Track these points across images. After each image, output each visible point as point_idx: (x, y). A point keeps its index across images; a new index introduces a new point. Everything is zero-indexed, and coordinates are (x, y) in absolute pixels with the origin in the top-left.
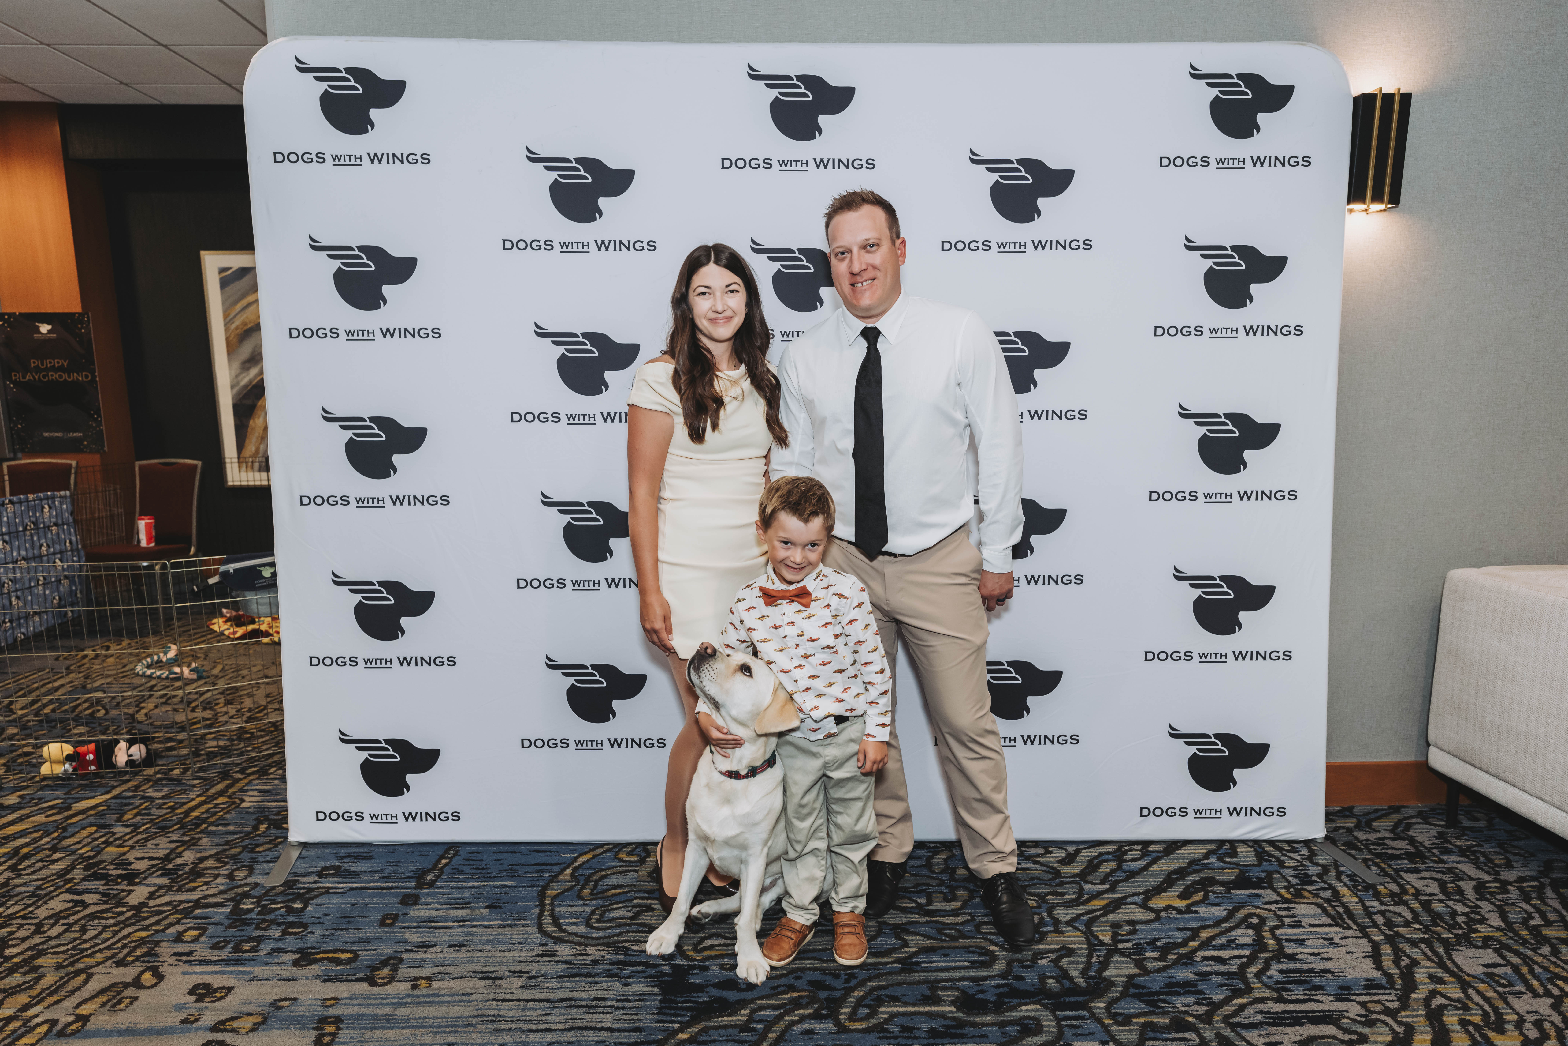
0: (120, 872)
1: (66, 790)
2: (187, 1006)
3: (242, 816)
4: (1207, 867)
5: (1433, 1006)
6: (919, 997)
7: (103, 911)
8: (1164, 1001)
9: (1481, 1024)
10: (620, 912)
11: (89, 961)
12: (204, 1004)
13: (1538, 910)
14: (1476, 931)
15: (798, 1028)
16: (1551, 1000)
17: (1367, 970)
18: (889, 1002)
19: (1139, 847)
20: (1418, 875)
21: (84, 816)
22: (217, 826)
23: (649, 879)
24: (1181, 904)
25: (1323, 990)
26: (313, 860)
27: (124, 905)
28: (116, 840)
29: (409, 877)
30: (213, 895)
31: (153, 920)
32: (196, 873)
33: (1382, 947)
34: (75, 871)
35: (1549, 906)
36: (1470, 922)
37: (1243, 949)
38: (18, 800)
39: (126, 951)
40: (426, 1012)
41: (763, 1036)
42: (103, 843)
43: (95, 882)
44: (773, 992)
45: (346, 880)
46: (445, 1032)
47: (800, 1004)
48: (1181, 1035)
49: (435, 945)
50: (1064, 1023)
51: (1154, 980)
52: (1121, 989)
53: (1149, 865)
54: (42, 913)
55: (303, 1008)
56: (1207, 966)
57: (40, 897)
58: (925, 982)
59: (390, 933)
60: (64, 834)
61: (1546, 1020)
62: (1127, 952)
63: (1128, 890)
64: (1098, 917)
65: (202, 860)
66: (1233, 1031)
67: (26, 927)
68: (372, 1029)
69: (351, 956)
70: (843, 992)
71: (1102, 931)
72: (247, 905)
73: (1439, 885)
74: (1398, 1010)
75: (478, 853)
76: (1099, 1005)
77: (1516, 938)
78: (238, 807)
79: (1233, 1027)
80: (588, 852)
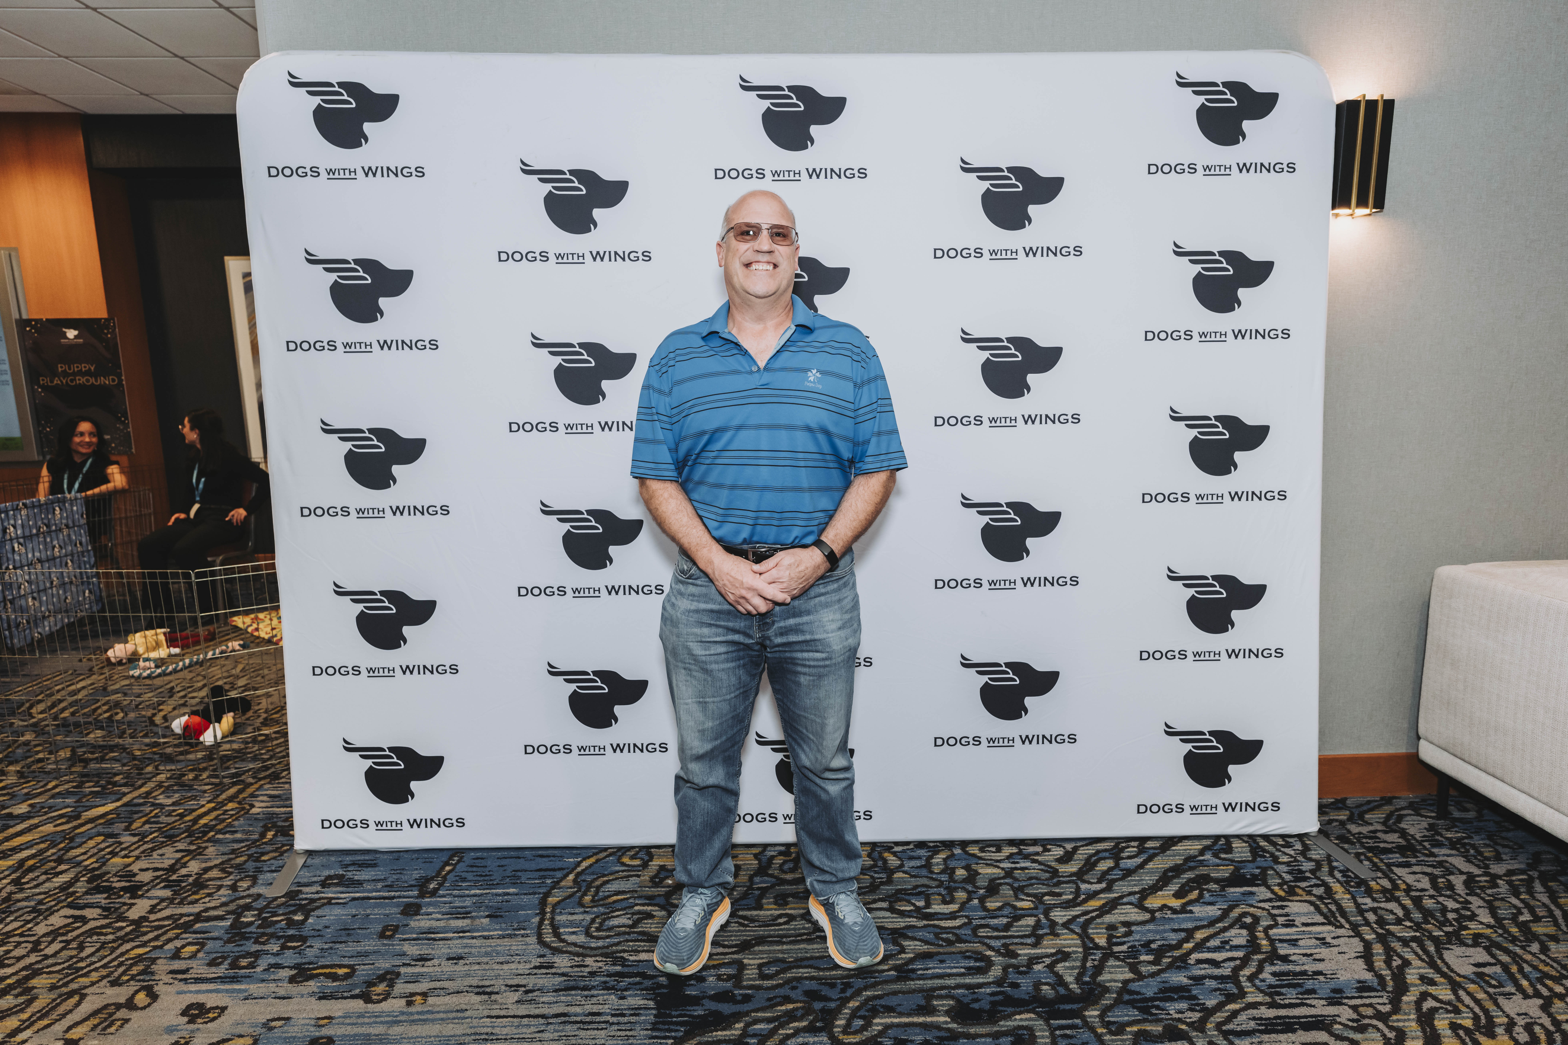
0: (123, 884)
1: (77, 797)
2: (179, 1028)
3: (250, 822)
4: (1202, 863)
5: (1424, 1010)
6: (914, 1007)
7: (102, 927)
8: (1158, 1008)
9: (1472, 1028)
10: (621, 920)
11: (84, 981)
12: (196, 1026)
13: (1527, 905)
14: (1466, 928)
15: (791, 1043)
16: (1541, 1001)
17: (1360, 972)
18: (883, 1013)
19: (1135, 844)
20: (1410, 870)
21: (93, 825)
22: (225, 833)
23: (650, 885)
24: (1176, 903)
25: (1315, 993)
26: (318, 869)
27: (124, 919)
28: (122, 850)
29: (412, 886)
30: (215, 908)
31: (151, 936)
32: (199, 884)
33: (1374, 946)
34: (79, 884)
35: (1538, 900)
36: (1461, 918)
37: (1236, 951)
38: (28, 809)
39: (121, 970)
40: (419, 1030)
42: (109, 853)
43: (97, 896)
45: (349, 889)
47: (795, 1016)
49: (433, 958)
50: (1057, 1032)
51: (1148, 986)
52: (1115, 996)
53: (1145, 862)
54: (41, 929)
55: (296, 1029)
56: (1201, 969)
57: (40, 913)
58: (921, 990)
59: (389, 945)
60: (70, 845)
61: (1536, 1023)
62: (1121, 956)
63: (1124, 889)
64: (1093, 918)
65: (206, 870)
66: (1224, 1039)
67: (23, 945)
69: (349, 971)
70: (838, 1003)
71: (1097, 933)
72: (248, 917)
73: (1430, 880)
74: (1389, 1014)
75: (482, 859)
76: (1092, 1013)
77: (1505, 935)
78: (247, 813)
79: (1226, 1034)
80: (591, 856)
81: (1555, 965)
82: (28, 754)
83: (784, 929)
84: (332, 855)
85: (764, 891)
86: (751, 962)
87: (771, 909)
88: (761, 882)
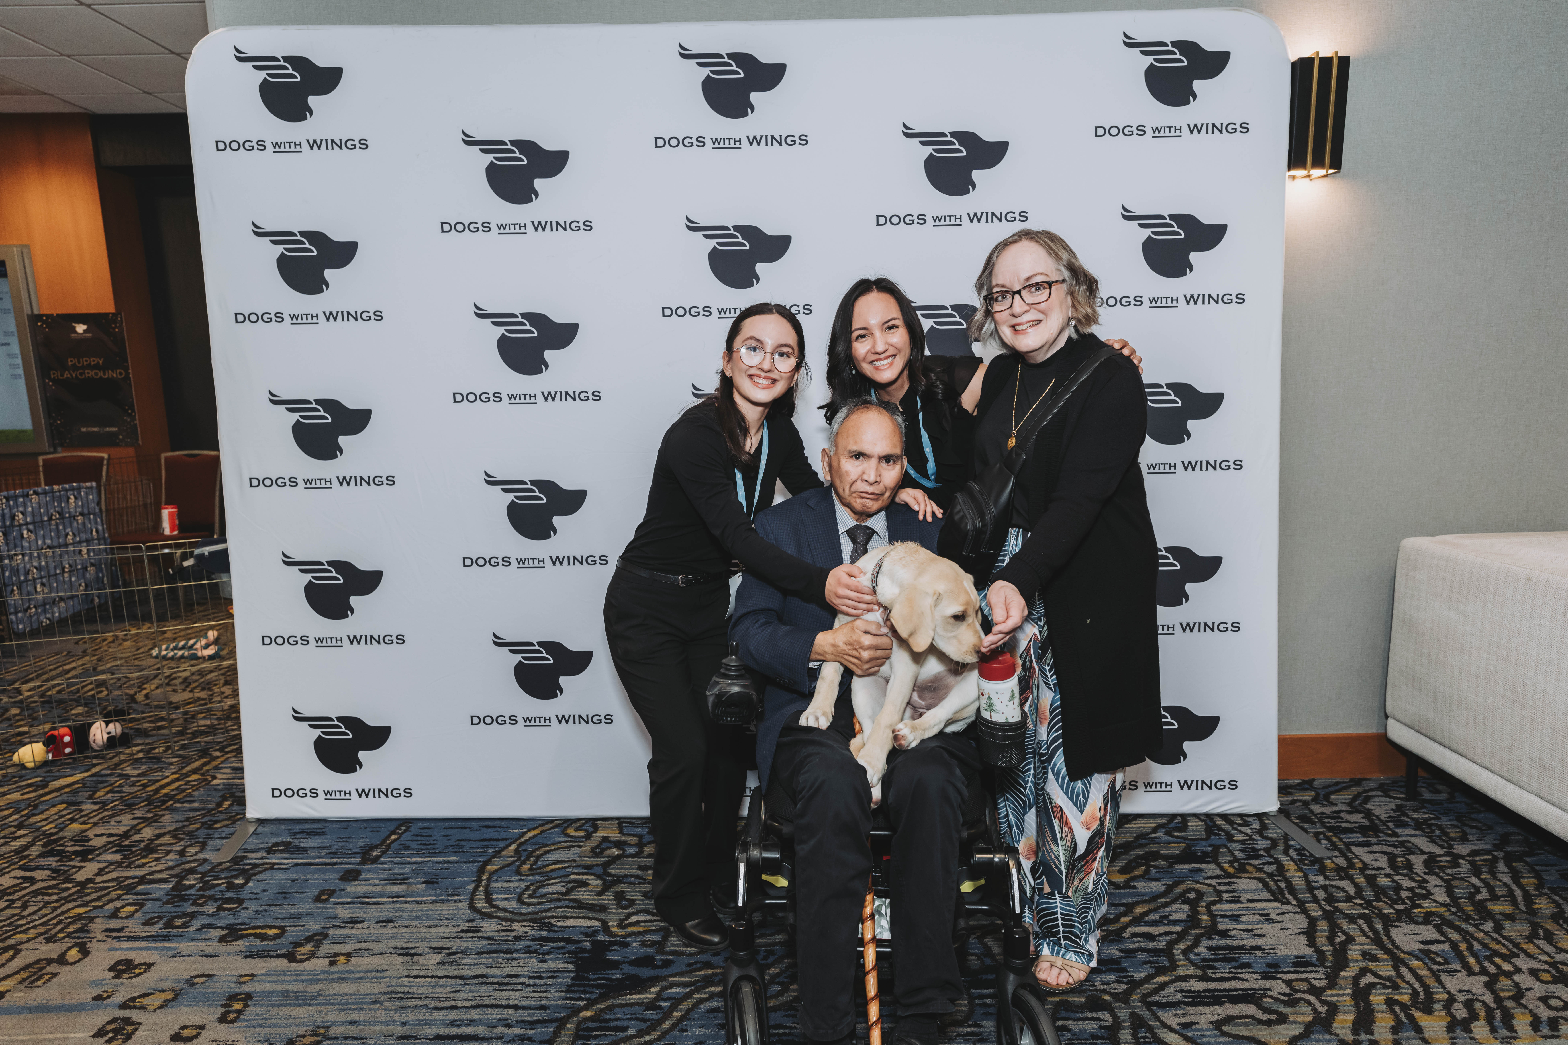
0: (77, 848)
2: (104, 982)
3: (210, 793)
4: (1154, 841)
5: (1362, 985)
7: (49, 888)
9: (1409, 1003)
10: (555, 887)
11: (23, 937)
12: (121, 981)
13: (1487, 885)
14: (1419, 906)
15: (704, 1007)
16: (1486, 979)
17: (1300, 947)
20: (1369, 849)
21: (58, 794)
22: (183, 803)
23: (591, 854)
24: (1120, 879)
25: (1250, 968)
26: (266, 836)
27: (71, 881)
28: (82, 817)
29: (355, 853)
30: (159, 872)
32: (150, 849)
33: (1319, 923)
34: (34, 848)
35: (1500, 880)
36: (1415, 897)
37: (1174, 925)
39: (59, 927)
40: (337, 988)
41: (667, 1015)
42: (69, 820)
43: (50, 859)
44: (688, 969)
45: (293, 856)
46: (350, 1009)
48: (1094, 1015)
49: (363, 921)
50: (976, 1001)
55: (217, 985)
56: (1134, 942)
59: (323, 908)
60: (35, 812)
61: (1477, 1000)
65: (159, 836)
66: (1148, 1010)
68: (279, 1006)
69: (279, 932)
72: (190, 881)
73: (1389, 859)
74: (1324, 989)
75: (429, 828)
77: (1459, 914)
78: (208, 784)
79: (1149, 1006)
80: (537, 827)
81: (1507, 943)
84: (283, 824)
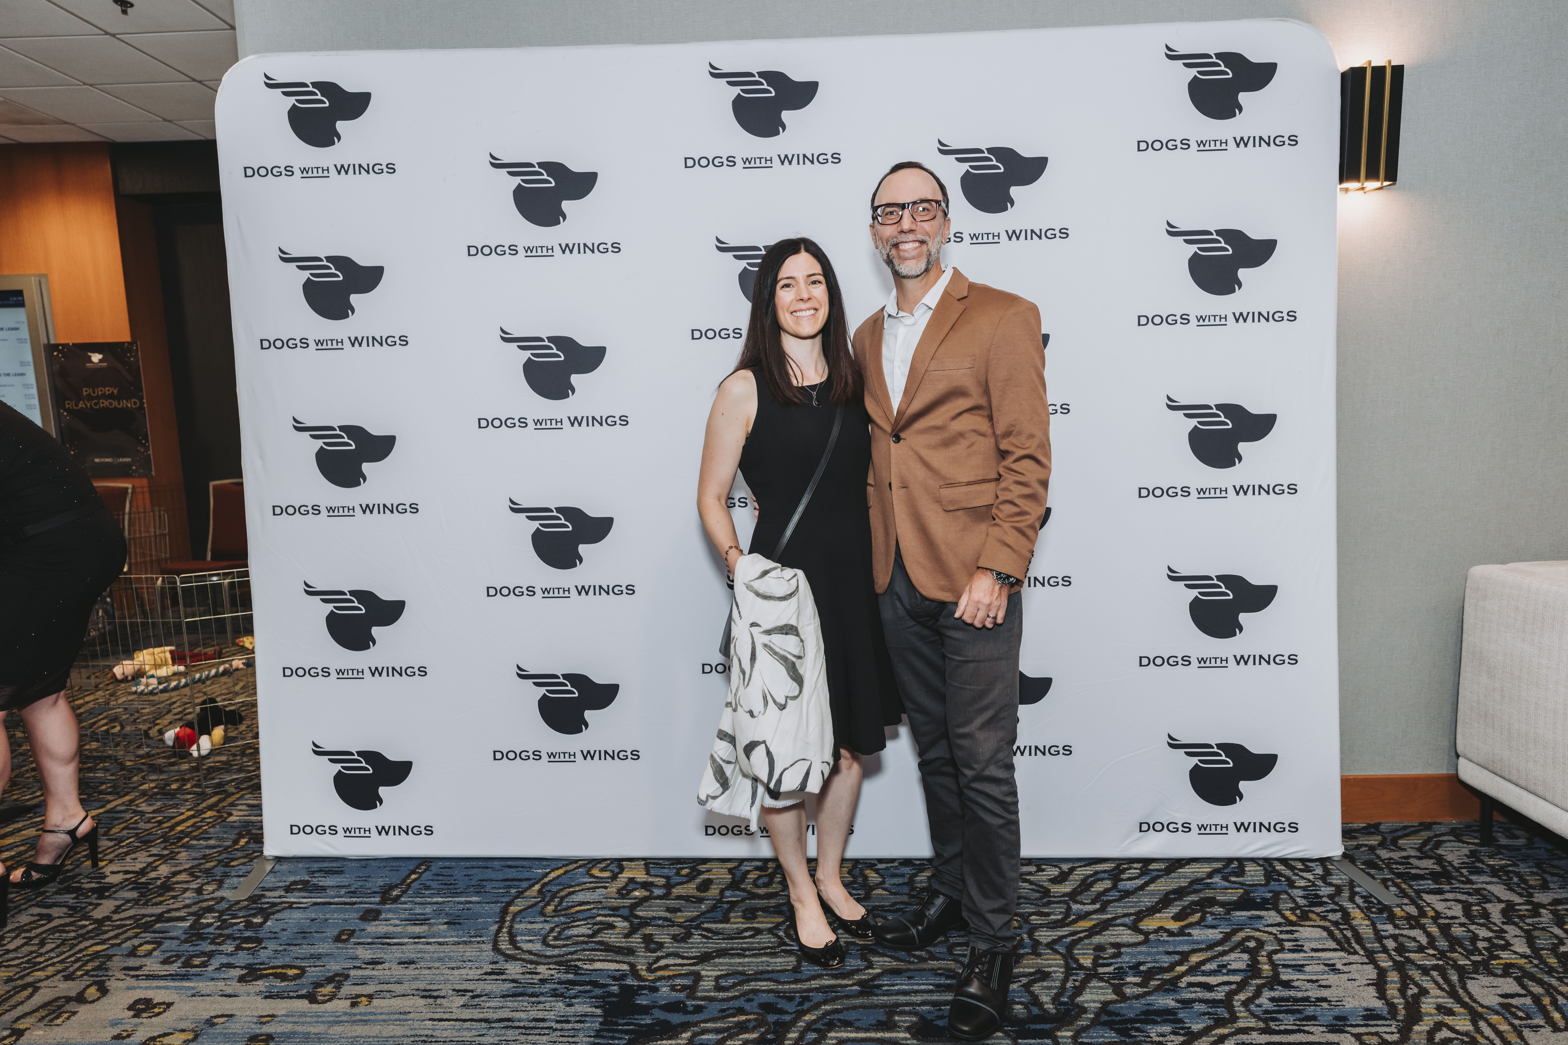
2: (123, 1021)
4: (1209, 886)
6: (874, 1022)
8: (1138, 1030)
10: (581, 930)
11: (41, 974)
12: (140, 1020)
14: (1498, 957)
17: (1369, 999)
18: (840, 1027)
19: (1139, 865)
20: (1441, 897)
22: (199, 840)
23: (617, 896)
24: (1174, 926)
25: (1315, 1020)
26: (284, 875)
27: (88, 918)
29: (375, 893)
30: (177, 910)
33: (1388, 974)
36: (1492, 948)
37: (1234, 975)
39: (77, 965)
40: (359, 1031)
43: (66, 896)
45: (312, 895)
47: (747, 1028)
49: (384, 962)
51: (1130, 1007)
52: (1092, 1016)
53: (1147, 884)
55: (237, 1025)
56: (1191, 992)
58: (883, 1006)
59: (343, 948)
62: (1106, 977)
63: (1120, 911)
64: (1081, 939)
69: (299, 972)
70: (794, 1015)
71: (1084, 954)
72: (208, 919)
73: (1463, 907)
74: (1396, 1043)
75: (449, 868)
76: (1065, 1034)
77: (1542, 966)
78: (224, 821)
80: (561, 868)
82: (24, 763)
83: (748, 943)
84: (301, 862)
85: (733, 905)
86: (709, 973)
87: (739, 923)
88: (731, 896)
